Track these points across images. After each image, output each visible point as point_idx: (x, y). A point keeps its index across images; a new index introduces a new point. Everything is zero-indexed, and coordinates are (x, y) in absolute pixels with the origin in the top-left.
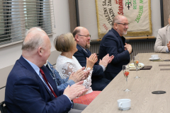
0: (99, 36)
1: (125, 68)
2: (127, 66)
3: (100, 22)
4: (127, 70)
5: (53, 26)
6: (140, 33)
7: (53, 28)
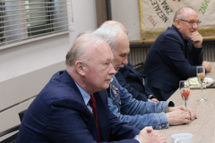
0: (142, 35)
1: (182, 86)
2: (186, 83)
3: (143, 13)
4: (185, 89)
5: (70, 19)
6: (207, 31)
7: (70, 23)
